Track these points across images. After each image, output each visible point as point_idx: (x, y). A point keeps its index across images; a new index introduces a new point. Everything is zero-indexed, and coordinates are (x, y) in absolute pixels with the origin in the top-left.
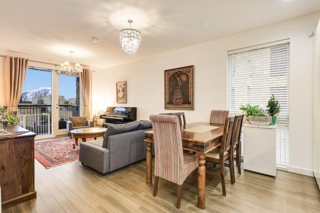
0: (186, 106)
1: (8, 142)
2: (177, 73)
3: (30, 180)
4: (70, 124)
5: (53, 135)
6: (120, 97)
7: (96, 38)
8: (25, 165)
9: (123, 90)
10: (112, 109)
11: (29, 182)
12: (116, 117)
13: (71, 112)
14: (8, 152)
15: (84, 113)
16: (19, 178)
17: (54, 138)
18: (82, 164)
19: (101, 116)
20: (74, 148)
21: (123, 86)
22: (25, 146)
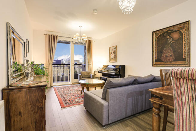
0: (179, 63)
1: (24, 90)
2: (167, 32)
3: (42, 125)
4: (80, 76)
5: (71, 83)
6: (112, 58)
7: (96, 10)
8: (38, 111)
9: (114, 53)
10: (106, 67)
11: (41, 127)
12: (109, 72)
13: (82, 69)
14: (24, 100)
15: (88, 69)
16: (33, 124)
17: (71, 84)
18: (86, 109)
19: (99, 71)
20: (82, 93)
21: (114, 50)
22: (38, 95)
